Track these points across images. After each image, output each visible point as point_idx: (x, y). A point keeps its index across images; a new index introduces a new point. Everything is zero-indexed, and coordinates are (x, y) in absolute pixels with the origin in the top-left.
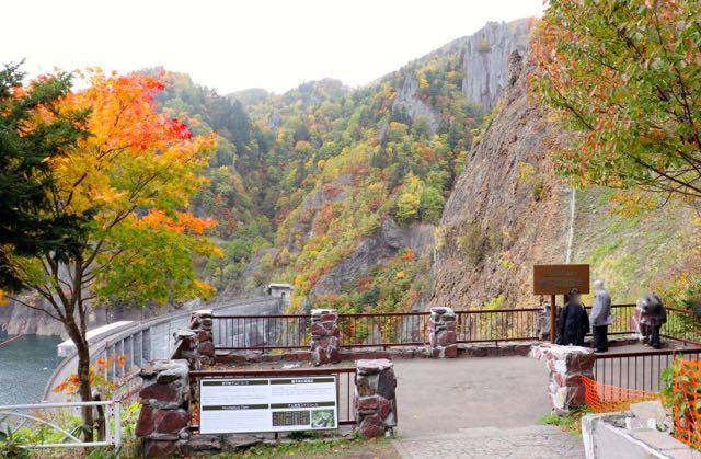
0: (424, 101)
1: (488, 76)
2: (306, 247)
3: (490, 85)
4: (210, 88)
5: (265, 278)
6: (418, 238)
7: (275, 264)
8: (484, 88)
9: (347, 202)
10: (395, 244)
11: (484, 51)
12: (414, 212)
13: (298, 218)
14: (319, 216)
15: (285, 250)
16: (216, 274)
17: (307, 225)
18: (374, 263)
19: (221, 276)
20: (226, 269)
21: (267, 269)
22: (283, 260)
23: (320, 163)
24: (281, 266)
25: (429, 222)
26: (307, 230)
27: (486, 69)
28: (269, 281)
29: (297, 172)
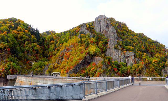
0: (88, 30)
1: (101, 27)
2: (62, 63)
3: (101, 29)
4: (29, 25)
5: (51, 71)
6: (95, 60)
7: (53, 68)
8: (100, 30)
9: (73, 52)
10: (89, 62)
11: (100, 21)
12: (94, 53)
13: (59, 55)
14: (65, 55)
15: (56, 64)
16: (35, 70)
17: (62, 58)
18: (84, 66)
19: (37, 71)
20: (38, 69)
21: (51, 69)
22: (56, 67)
23: (61, 44)
24: (55, 68)
25: (98, 56)
26: (62, 59)
27: (100, 25)
28: (52, 72)
29: (54, 47)
